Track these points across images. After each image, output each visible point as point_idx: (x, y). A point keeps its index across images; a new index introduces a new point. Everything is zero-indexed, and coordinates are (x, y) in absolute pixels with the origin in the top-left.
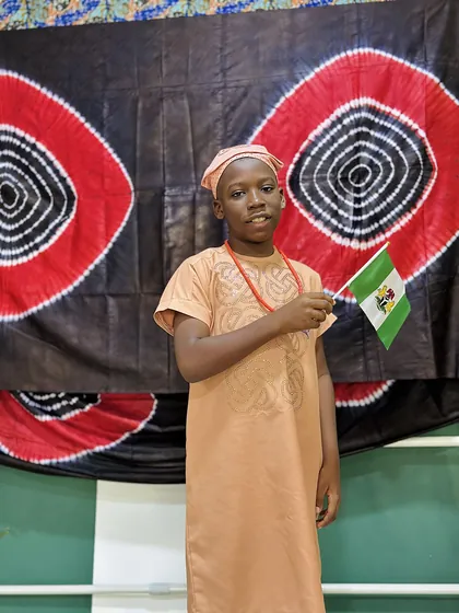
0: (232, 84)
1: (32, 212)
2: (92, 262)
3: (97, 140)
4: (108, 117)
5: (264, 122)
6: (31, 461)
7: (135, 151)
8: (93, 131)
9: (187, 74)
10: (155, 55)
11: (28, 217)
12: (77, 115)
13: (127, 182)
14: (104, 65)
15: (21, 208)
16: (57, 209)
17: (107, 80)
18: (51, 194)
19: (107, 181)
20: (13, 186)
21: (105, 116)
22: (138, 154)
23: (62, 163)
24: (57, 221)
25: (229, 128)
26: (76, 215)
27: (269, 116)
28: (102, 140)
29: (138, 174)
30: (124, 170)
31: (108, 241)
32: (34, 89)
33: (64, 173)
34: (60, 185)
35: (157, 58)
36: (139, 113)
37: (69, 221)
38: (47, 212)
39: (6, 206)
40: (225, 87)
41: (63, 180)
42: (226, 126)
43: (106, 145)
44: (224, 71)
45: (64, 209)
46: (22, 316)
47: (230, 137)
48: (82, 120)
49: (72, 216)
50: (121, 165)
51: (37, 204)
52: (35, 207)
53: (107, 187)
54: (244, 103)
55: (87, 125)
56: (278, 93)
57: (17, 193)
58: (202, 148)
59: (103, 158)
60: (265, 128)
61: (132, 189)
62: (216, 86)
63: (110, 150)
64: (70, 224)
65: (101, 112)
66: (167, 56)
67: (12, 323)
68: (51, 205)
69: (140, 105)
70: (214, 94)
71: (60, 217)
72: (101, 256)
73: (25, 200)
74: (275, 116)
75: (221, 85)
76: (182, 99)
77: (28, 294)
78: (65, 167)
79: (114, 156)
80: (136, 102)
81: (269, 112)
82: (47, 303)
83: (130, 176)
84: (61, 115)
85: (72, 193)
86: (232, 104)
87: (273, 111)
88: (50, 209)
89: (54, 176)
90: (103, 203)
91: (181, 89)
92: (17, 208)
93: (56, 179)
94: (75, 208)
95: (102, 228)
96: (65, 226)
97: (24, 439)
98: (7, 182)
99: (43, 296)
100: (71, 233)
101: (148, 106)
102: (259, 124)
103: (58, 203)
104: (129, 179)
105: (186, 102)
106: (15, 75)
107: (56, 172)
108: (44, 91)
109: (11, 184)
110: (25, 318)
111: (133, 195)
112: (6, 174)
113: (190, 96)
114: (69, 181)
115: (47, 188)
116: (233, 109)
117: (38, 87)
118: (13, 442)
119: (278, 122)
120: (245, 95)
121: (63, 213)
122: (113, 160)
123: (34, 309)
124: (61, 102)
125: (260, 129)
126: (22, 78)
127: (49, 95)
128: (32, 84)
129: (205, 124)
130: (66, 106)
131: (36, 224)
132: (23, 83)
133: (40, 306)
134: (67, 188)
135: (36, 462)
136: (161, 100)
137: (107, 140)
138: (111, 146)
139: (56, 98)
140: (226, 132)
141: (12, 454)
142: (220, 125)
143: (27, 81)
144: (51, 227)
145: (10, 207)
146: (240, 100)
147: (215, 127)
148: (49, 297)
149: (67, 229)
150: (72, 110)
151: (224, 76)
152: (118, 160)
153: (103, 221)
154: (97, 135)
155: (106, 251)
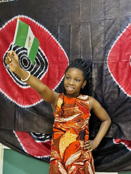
0: (108, 18)
1: (33, 69)
2: (54, 88)
3: (56, 42)
4: (60, 33)
5: (121, 34)
6: (34, 156)
7: (70, 47)
8: (54, 38)
9: (90, 15)
10: (78, 7)
11: (32, 70)
12: (49, 32)
13: (67, 58)
14: (58, 12)
15: (30, 67)
16: (42, 68)
17: (59, 18)
18: (40, 62)
19: (59, 58)
20: (27, 59)
21: (58, 33)
22: (71, 48)
23: (43, 51)
24: (42, 72)
25: (107, 37)
26: (48, 70)
27: (123, 32)
28: (58, 42)
29: (70, 56)
30: (66, 54)
31: (60, 81)
32: (33, 22)
33: (44, 54)
34: (43, 59)
35: (78, 8)
36: (71, 31)
37: (46, 72)
38: (38, 69)
39: (25, 66)
40: (105, 19)
41: (44, 57)
42: (105, 36)
43: (59, 44)
44: (105, 13)
45: (44, 68)
46: (31, 106)
47: (107, 40)
48: (50, 34)
49: (47, 70)
50: (65, 52)
51: (35, 66)
52: (34, 67)
53: (59, 60)
54: (113, 26)
55: (52, 36)
56: (128, 22)
57: (28, 62)
58: (95, 46)
59: (58, 49)
60: (121, 37)
61: (68, 61)
62: (101, 19)
63: (61, 46)
64: (46, 74)
65: (57, 31)
66: (82, 7)
67: (27, 108)
68: (40, 66)
69: (72, 28)
70: (100, 23)
71: (43, 71)
72: (57, 86)
73: (31, 64)
74: (125, 32)
75: (104, 19)
76: (88, 25)
77: (33, 99)
78: (44, 52)
79: (62, 48)
80: (70, 26)
81: (123, 30)
82: (39, 102)
83: (68, 56)
84: (43, 32)
85: (47, 62)
86: (108, 27)
87: (125, 30)
88: (39, 68)
89: (41, 55)
90: (58, 66)
91: (87, 21)
92: (28, 67)
93: (42, 57)
94: (48, 68)
95: (57, 76)
96: (44, 74)
97: (32, 148)
98: (25, 58)
99: (37, 99)
100: (46, 77)
101: (74, 28)
102: (119, 35)
103: (42, 65)
104: (67, 57)
105: (89, 26)
106: (27, 17)
107: (42, 54)
108: (37, 23)
109: (26, 59)
110: (32, 107)
111: (69, 63)
112: (24, 55)
113: (91, 24)
114: (46, 57)
115: (38, 60)
116: (108, 29)
117: (35, 21)
118: (29, 148)
119: (127, 34)
120: (113, 23)
121: (44, 69)
122: (62, 50)
123: (34, 104)
124: (43, 27)
125: (119, 37)
126: (29, 18)
127: (39, 24)
128: (33, 20)
129: (96, 35)
130: (45, 29)
131: (35, 73)
132: (30, 20)
133: (37, 103)
134: (45, 60)
135: (36, 157)
136: (80, 26)
137: (60, 42)
138: (61, 45)
139: (41, 26)
140: (105, 39)
141: (28, 153)
142: (103, 36)
143: (31, 19)
144: (40, 74)
145: (26, 67)
146: (111, 25)
147: (101, 37)
148: (39, 100)
149: (45, 75)
150: (47, 30)
151: (105, 15)
152: (63, 50)
153: (57, 73)
154: (56, 40)
155: (59, 84)
